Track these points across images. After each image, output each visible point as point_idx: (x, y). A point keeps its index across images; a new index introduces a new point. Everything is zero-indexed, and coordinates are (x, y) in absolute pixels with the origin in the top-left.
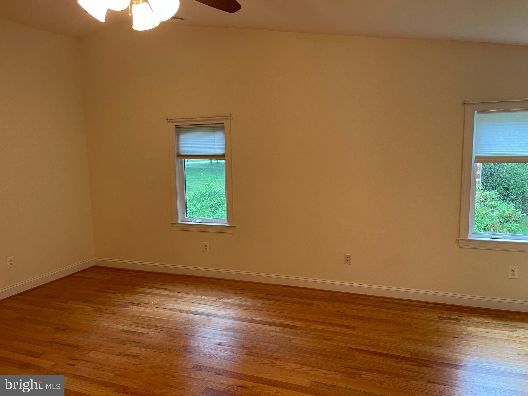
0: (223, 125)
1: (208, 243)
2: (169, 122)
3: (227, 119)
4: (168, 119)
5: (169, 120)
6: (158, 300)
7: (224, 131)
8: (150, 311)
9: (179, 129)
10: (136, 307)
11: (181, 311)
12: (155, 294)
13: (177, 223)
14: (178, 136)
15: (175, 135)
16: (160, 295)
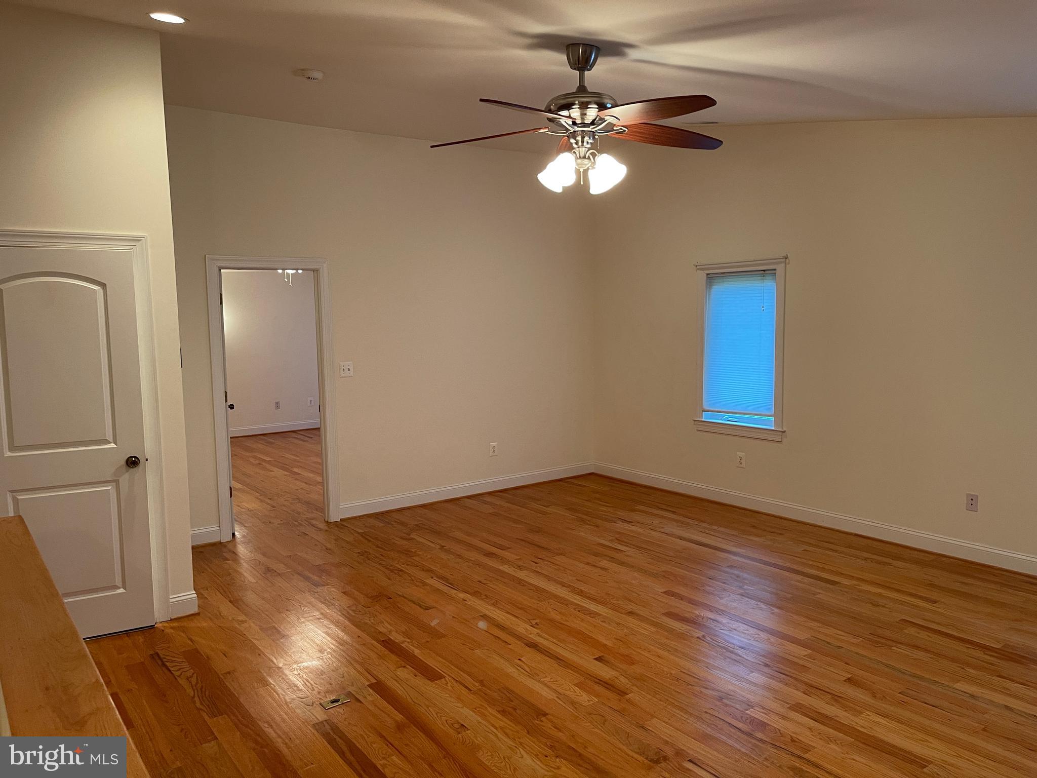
0: (774, 272)
1: (744, 454)
2: (698, 269)
3: (781, 263)
4: (698, 264)
5: (699, 266)
6: (657, 522)
7: (776, 279)
8: (641, 531)
9: (711, 278)
10: (626, 525)
11: (681, 538)
12: (656, 515)
13: (702, 420)
14: (710, 288)
15: (707, 287)
16: (663, 517)
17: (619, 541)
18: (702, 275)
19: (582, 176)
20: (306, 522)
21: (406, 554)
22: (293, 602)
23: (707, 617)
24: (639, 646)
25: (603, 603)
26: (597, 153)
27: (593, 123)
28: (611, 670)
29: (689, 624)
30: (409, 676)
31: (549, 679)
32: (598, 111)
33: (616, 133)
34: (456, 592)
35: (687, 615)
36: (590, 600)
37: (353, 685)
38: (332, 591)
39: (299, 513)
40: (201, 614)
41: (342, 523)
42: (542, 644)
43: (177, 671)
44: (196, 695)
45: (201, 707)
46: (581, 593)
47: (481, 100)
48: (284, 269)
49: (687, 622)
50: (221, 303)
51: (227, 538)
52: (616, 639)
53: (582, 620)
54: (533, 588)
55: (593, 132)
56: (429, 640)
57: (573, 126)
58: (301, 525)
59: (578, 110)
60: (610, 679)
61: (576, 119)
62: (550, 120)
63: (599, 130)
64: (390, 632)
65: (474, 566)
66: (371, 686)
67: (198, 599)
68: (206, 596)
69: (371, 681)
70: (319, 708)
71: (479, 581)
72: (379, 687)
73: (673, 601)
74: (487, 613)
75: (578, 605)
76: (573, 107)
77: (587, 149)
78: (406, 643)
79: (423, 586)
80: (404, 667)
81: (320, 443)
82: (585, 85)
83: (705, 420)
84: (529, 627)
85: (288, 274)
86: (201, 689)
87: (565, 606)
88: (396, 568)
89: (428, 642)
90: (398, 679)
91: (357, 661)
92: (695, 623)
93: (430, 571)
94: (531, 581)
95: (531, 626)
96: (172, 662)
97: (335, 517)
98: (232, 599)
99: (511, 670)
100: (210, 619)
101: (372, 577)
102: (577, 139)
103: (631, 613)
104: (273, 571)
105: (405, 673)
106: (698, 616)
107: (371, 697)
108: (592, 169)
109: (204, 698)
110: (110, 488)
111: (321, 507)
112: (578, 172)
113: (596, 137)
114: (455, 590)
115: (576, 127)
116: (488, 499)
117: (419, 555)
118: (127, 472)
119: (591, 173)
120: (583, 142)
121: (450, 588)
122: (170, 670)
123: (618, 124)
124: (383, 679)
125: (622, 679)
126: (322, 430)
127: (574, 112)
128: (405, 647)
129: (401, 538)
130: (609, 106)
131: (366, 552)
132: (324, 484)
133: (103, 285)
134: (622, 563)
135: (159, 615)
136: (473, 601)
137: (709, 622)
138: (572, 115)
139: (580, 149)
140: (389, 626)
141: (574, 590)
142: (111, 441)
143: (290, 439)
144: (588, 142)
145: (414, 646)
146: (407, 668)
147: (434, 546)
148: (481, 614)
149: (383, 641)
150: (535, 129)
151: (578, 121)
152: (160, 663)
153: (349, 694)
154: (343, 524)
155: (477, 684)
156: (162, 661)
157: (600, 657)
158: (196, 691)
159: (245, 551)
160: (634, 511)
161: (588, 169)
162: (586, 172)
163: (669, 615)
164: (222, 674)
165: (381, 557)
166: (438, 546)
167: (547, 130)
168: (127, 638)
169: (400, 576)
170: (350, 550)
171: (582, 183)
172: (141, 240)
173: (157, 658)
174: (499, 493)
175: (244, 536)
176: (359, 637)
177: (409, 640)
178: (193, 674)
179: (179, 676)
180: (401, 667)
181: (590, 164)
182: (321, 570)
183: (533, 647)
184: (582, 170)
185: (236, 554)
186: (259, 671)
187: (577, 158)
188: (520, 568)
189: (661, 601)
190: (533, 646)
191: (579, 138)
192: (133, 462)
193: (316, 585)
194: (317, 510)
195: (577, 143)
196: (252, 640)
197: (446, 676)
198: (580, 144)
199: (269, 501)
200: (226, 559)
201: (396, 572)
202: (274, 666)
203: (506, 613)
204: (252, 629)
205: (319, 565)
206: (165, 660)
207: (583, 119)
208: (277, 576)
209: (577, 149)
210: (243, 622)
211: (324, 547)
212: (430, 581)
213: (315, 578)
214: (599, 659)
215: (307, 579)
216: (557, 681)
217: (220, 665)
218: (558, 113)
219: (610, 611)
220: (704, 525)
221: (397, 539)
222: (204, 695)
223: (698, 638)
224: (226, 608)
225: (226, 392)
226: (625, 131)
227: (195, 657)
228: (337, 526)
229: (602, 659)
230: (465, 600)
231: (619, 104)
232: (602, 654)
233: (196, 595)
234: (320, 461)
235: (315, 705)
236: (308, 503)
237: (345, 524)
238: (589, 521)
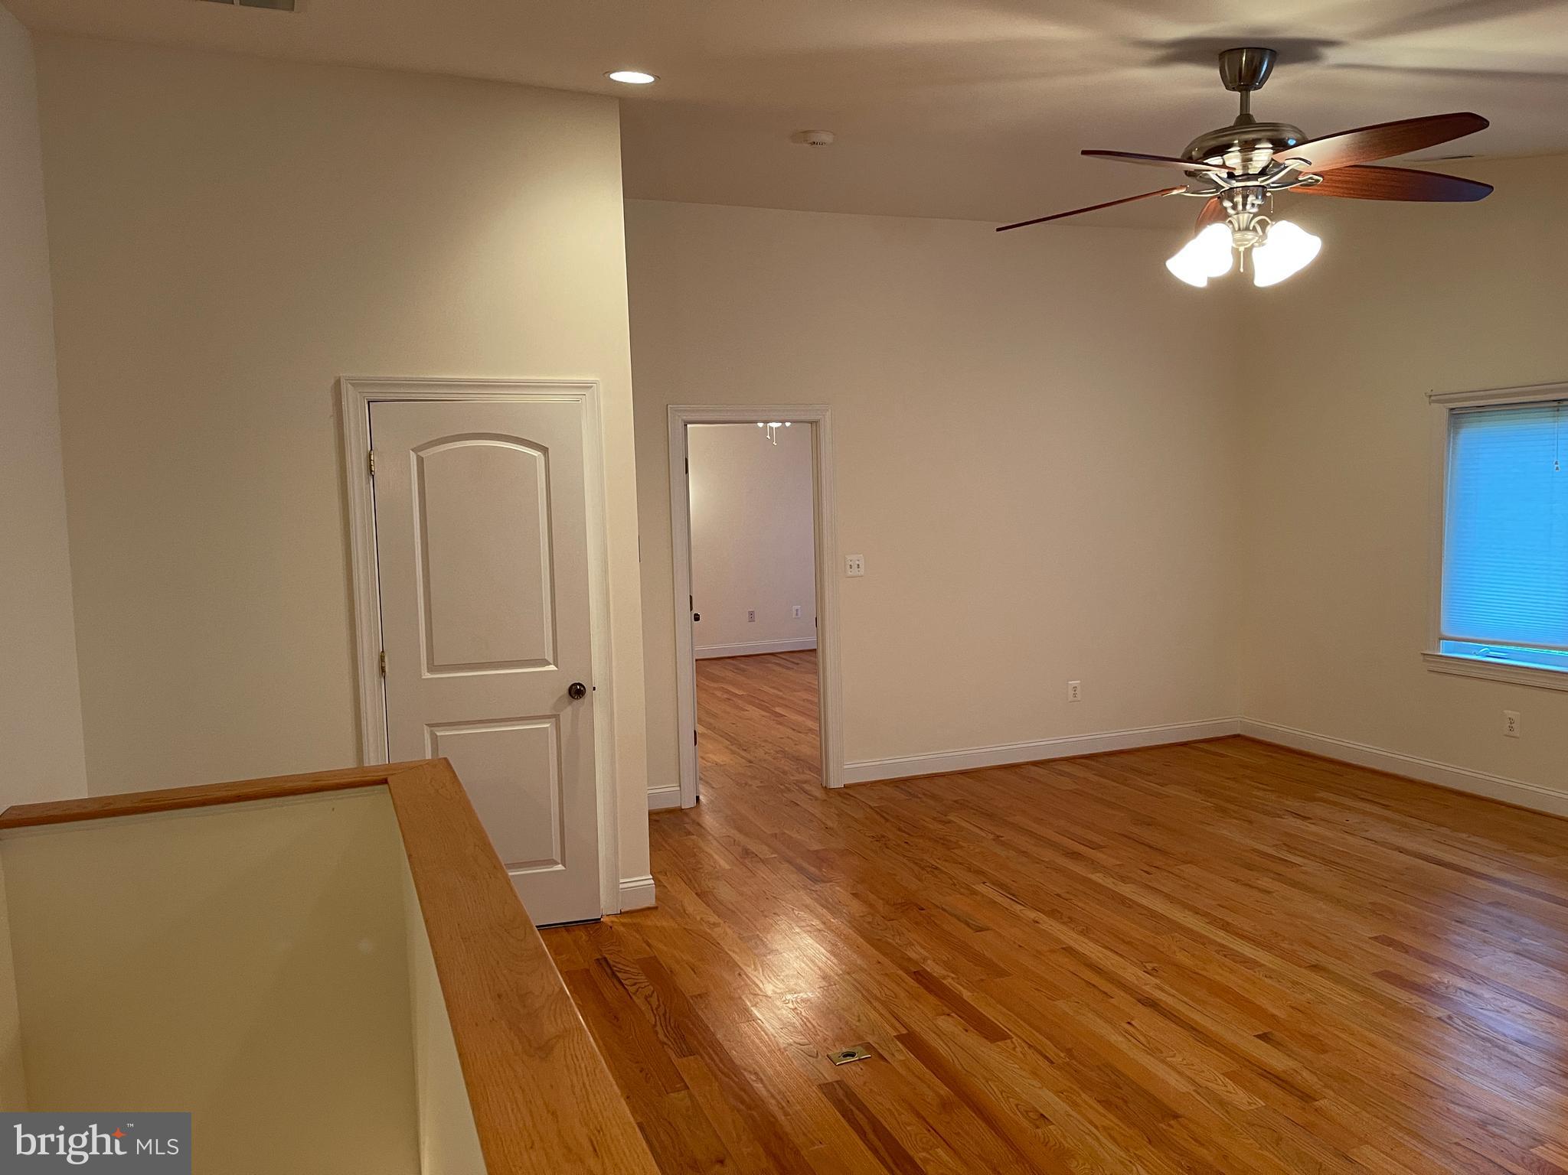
1: (1518, 714)
2: (1434, 401)
4: (1433, 393)
5: (1434, 395)
6: (1355, 820)
8: (1328, 834)
9: (1458, 416)
10: (1299, 822)
11: (1401, 850)
12: (1349, 808)
13: (1440, 654)
14: (1456, 433)
15: (1449, 431)
16: (1365, 813)
17: (1290, 849)
18: (1441, 412)
19: (1244, 258)
20: (795, 786)
21: (943, 844)
22: (784, 903)
23: (1455, 987)
24: (1333, 1024)
25: (1268, 947)
26: (1269, 221)
27: (1263, 172)
28: (1287, 1058)
29: (1420, 994)
30: (956, 1029)
31: (1180, 1059)
32: (1274, 153)
33: (1301, 185)
34: (1023, 908)
35: (1418, 980)
36: (1242, 939)
37: (873, 1034)
38: (839, 891)
39: (785, 773)
40: (659, 909)
41: (846, 790)
42: (1166, 1003)
43: (631, 986)
44: (658, 1023)
45: (665, 1040)
46: (1226, 927)
47: (1084, 153)
48: (766, 422)
49: (1419, 991)
50: (687, 472)
51: (688, 803)
52: (1292, 1007)
53: (1232, 971)
54: (1145, 912)
55: (1263, 186)
56: (983, 977)
57: (1228, 180)
58: (789, 790)
59: (1239, 153)
60: (1284, 1072)
61: (1235, 169)
62: (1189, 174)
63: (1273, 183)
64: (925, 959)
65: (1049, 870)
66: (899, 1038)
67: (656, 887)
68: (666, 885)
69: (899, 1032)
70: (826, 1062)
71: (1058, 895)
72: (911, 1041)
73: (1391, 954)
74: (1072, 944)
75: (1223, 946)
76: (1229, 150)
77: (1252, 215)
78: (950, 980)
79: (971, 894)
80: (948, 1015)
81: (816, 672)
82: (1251, 113)
83: (1443, 654)
84: (1141, 973)
85: (771, 428)
86: (664, 1015)
87: (1201, 946)
88: (928, 864)
89: (982, 980)
90: (940, 1033)
91: (877, 998)
92: (1433, 994)
93: (980, 872)
94: (1144, 902)
95: (1144, 971)
96: (626, 972)
97: (836, 782)
98: (699, 891)
99: (1116, 1038)
100: (672, 917)
101: (895, 875)
102: (1235, 200)
103: (1315, 968)
104: (754, 855)
105: (949, 1024)
106: (1439, 983)
107: (900, 1055)
108: (1259, 246)
109: (669, 1028)
110: (548, 725)
111: (817, 766)
112: (1236, 253)
113: (1268, 194)
114: (1019, 905)
115: (1234, 182)
116: (1067, 768)
117: (961, 847)
118: (570, 704)
119: (1256, 254)
120: (1244, 205)
121: (1013, 902)
122: (622, 985)
123: (1307, 172)
124: (918, 1029)
125: (1305, 1074)
126: (820, 651)
127: (1231, 158)
128: (948, 984)
129: (934, 819)
130: (1292, 142)
131: (883, 836)
132: (821, 733)
133: (545, 450)
134: (1295, 884)
135: (607, 906)
136: (1049, 925)
137: (1458, 994)
138: (1228, 164)
139: (1241, 216)
140: (922, 951)
141: (1214, 921)
142: (552, 662)
143: (769, 665)
144: (1253, 205)
145: (961, 985)
146: (953, 1017)
147: (985, 835)
148: (1064, 946)
149: (915, 972)
150: (1162, 191)
151: (1238, 172)
152: (609, 971)
153: (869, 1047)
154: (848, 792)
155: (1062, 1055)
156: (612, 970)
157: (1265, 1034)
158: (657, 1018)
159: (715, 823)
160: (1314, 799)
161: (1253, 246)
162: (1248, 252)
163: (1385, 976)
164: (691, 997)
165: (906, 846)
166: (991, 837)
167: (1184, 190)
168: (565, 934)
169: (936, 876)
170: (859, 831)
171: (1242, 270)
172: (592, 387)
173: (604, 964)
174: (1083, 761)
175: (712, 802)
176: (879, 963)
177: (953, 975)
178: (653, 992)
179: (634, 994)
180: (944, 1014)
181: (1257, 238)
182: (820, 859)
183: (1151, 1006)
184: (1242, 249)
185: (701, 826)
186: (740, 998)
187: (1234, 231)
188: (1124, 879)
189: (1368, 952)
190: (1152, 1004)
191: (1239, 199)
192: (577, 692)
193: (815, 880)
194: (810, 769)
195: (1234, 207)
196: (729, 952)
197: (1013, 1036)
198: (1240, 207)
199: (743, 754)
200: (689, 833)
201: (929, 869)
202: (759, 992)
203: (1103, 947)
204: (726, 934)
205: (817, 851)
206: (615, 969)
207: (1245, 167)
208: (758, 862)
209: (1235, 216)
210: (715, 924)
211: (823, 826)
212: (980, 888)
213: (812, 869)
214: (1264, 1037)
215: (800, 870)
216: (1193, 1065)
217: (688, 983)
218: (1205, 161)
219: (1279, 961)
220: (1443, 830)
221: (927, 819)
222: (668, 1024)
223: (1440, 1019)
224: (692, 905)
225: (691, 597)
226: (1318, 181)
227: (653, 968)
228: (839, 794)
229: (1270, 1039)
230: (1037, 922)
231: (1309, 139)
232: (1270, 1030)
233: (652, 882)
234: (816, 700)
235: (820, 1057)
236: (797, 759)
237: (851, 792)
238: (1234, 811)
